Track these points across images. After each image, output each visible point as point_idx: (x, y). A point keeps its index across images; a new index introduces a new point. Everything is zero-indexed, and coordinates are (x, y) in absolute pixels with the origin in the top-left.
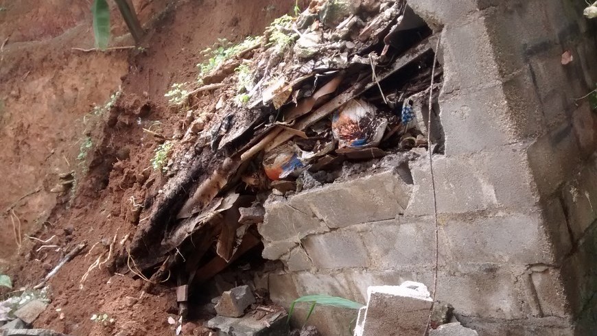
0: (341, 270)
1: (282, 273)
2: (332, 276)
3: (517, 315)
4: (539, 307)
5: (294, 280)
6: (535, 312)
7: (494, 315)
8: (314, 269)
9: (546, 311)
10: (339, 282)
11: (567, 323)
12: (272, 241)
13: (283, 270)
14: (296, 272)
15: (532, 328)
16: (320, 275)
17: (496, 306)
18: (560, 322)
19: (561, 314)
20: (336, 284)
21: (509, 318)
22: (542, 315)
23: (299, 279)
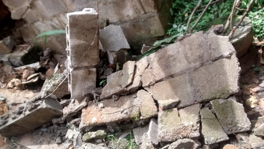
0: (54, 16)
1: (25, 25)
2: (51, 20)
3: (135, 16)
4: (144, 9)
5: (33, 28)
6: (142, 12)
7: (127, 19)
8: (41, 19)
9: (147, 11)
10: (55, 23)
11: (156, 14)
12: (14, 8)
13: (26, 24)
14: (33, 23)
15: (143, 20)
16: (45, 22)
17: (126, 15)
18: (153, 14)
19: (153, 11)
20: (54, 24)
21: (133, 18)
22: (145, 13)
23: (35, 27)
